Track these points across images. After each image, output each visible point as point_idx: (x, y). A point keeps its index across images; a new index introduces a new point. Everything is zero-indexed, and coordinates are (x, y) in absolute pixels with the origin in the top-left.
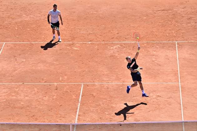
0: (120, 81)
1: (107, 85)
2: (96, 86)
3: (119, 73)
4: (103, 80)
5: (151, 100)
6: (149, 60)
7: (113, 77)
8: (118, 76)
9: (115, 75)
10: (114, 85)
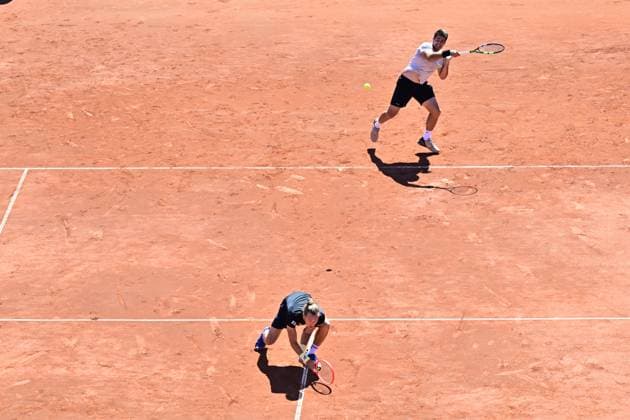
0: (451, 311)
1: (403, 326)
2: (362, 329)
3: (447, 282)
4: (391, 307)
5: (565, 381)
6: (561, 235)
7: (426, 294)
8: (445, 292)
9: (434, 289)
10: (430, 324)
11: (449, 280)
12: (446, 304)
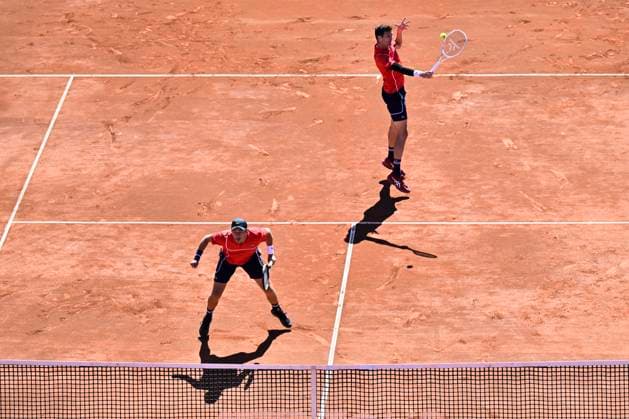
0: (487, 215)
1: (441, 230)
2: (402, 232)
3: (483, 187)
4: (429, 212)
5: (599, 283)
6: (594, 141)
7: (463, 198)
8: (482, 196)
9: (471, 194)
10: (467, 228)
11: (485, 185)
12: (483, 208)
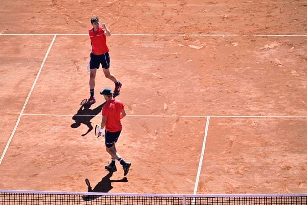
0: (282, 112)
1: (257, 121)
2: (235, 122)
4: (250, 110)
7: (269, 103)
8: (280, 102)
9: (273, 101)
10: (271, 120)
11: (281, 96)
12: (280, 109)
